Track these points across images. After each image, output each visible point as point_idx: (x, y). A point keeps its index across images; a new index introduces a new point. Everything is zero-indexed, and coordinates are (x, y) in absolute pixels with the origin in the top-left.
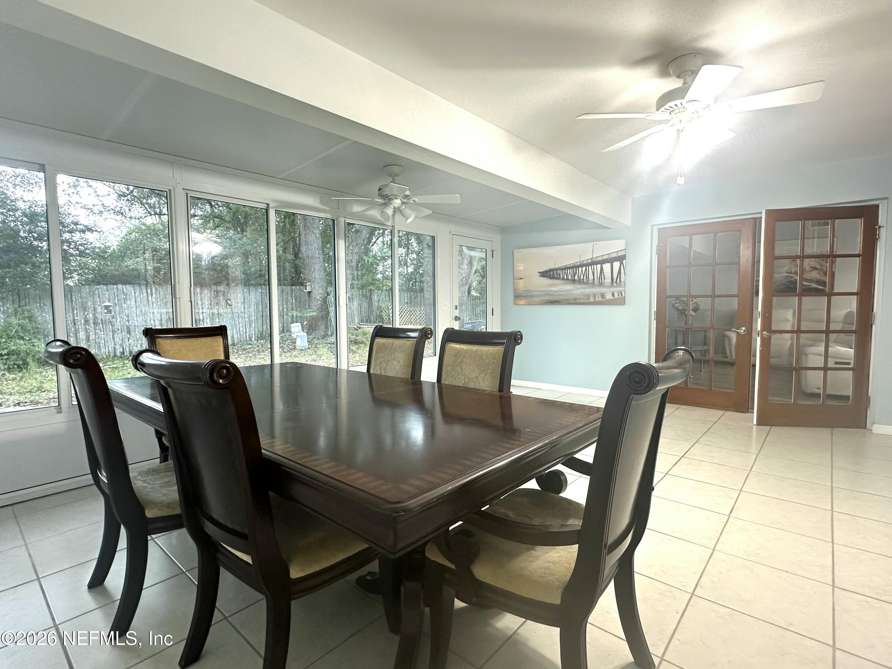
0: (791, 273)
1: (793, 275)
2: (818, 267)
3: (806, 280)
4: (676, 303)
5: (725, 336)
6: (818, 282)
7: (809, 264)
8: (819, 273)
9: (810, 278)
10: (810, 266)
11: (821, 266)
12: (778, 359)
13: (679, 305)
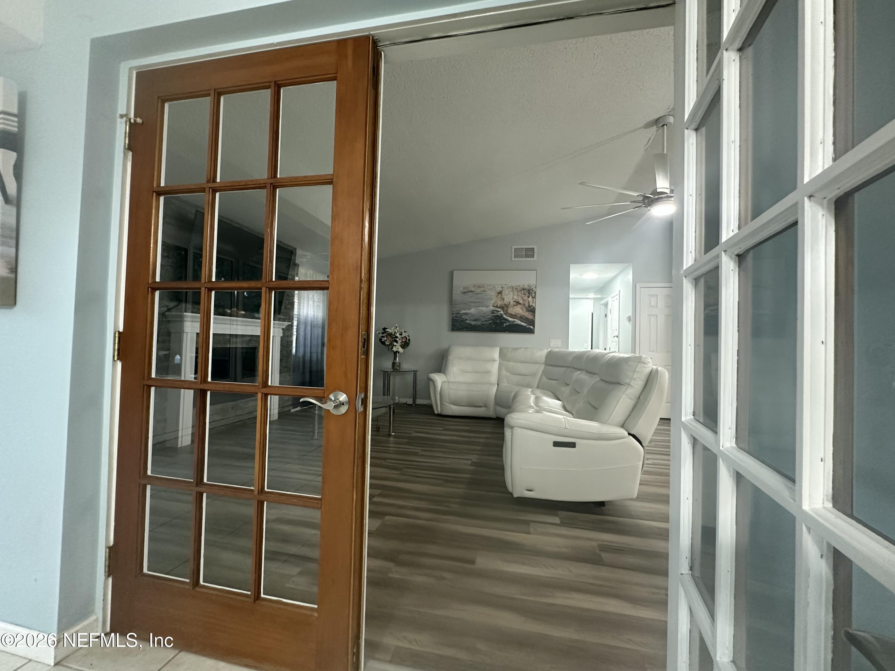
0: (497, 307)
1: (499, 310)
2: (521, 302)
3: (511, 316)
4: (383, 337)
5: (430, 380)
6: (522, 318)
7: (513, 298)
8: (521, 308)
9: (514, 314)
10: (515, 300)
11: (524, 300)
12: (484, 408)
13: (386, 339)
